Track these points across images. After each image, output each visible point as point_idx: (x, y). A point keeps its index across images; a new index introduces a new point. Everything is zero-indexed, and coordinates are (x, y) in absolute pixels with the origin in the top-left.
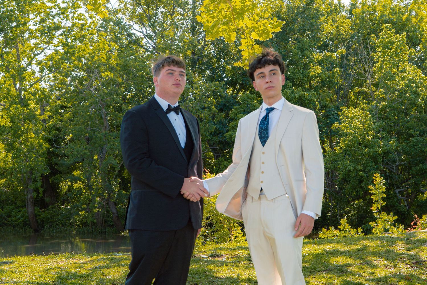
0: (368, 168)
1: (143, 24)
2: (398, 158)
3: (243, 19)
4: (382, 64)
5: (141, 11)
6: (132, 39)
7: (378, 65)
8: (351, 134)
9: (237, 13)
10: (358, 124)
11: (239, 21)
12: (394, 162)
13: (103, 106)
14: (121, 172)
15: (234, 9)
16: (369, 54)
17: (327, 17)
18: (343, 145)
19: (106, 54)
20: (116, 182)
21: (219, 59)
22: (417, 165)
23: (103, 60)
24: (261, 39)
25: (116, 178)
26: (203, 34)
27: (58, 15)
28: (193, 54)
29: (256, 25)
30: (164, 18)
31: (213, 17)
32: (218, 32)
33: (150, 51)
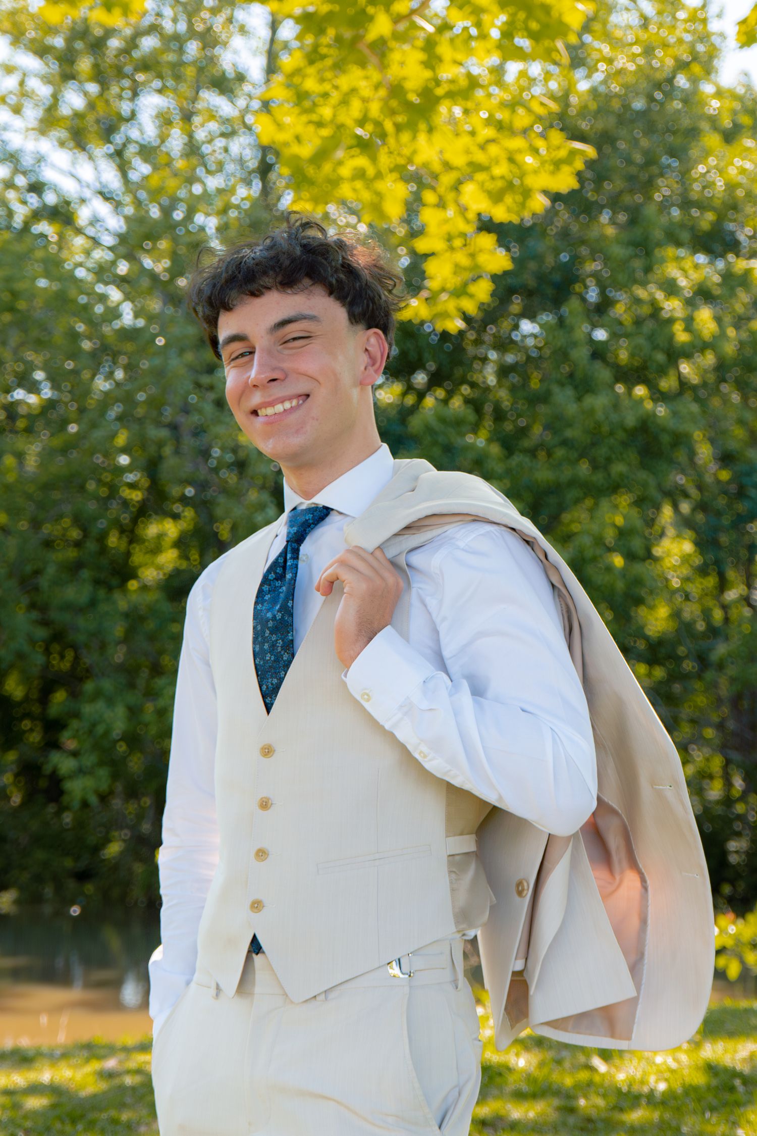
3: (431, 130)
6: (45, 204)
9: (409, 106)
11: (414, 138)
15: (396, 90)
24: (500, 214)
29: (480, 157)
30: (160, 129)
31: (320, 124)
32: (335, 182)
33: (109, 249)
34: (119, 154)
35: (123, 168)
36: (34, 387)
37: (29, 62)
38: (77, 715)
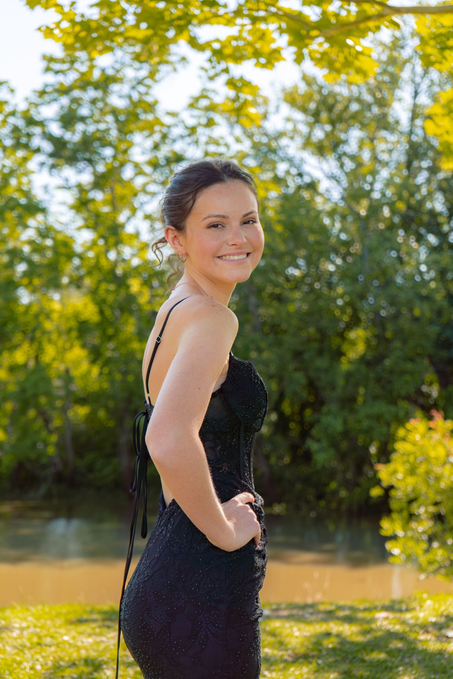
5: (322, 135)
6: (304, 182)
14: (279, 402)
27: (182, 137)
28: (409, 207)
30: (360, 148)
34: (339, 158)
35: (342, 166)
36: (297, 267)
37: (299, 116)
38: (318, 421)
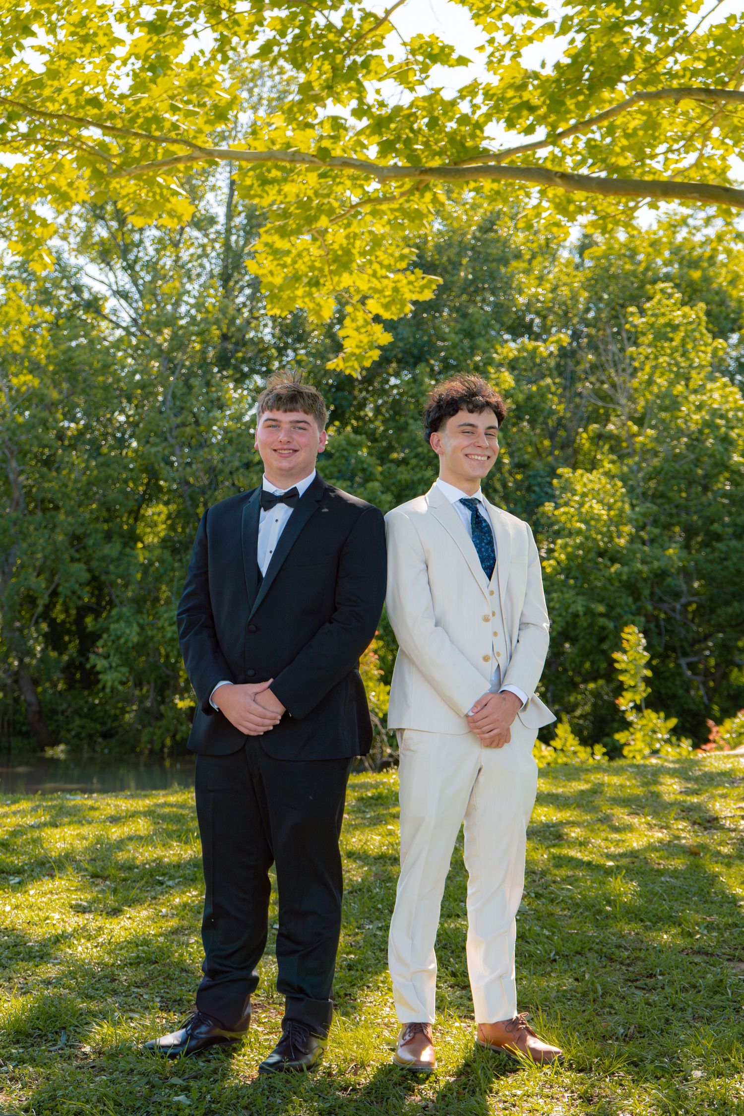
0: (619, 610)
1: (108, 264)
2: (684, 587)
3: (350, 272)
4: (651, 375)
5: (105, 234)
6: (82, 299)
7: (643, 376)
8: (579, 532)
10: (598, 509)
11: (340, 276)
12: (677, 595)
13: (12, 453)
14: (49, 608)
16: (622, 350)
17: (530, 262)
18: (563, 557)
19: (23, 334)
20: (37, 630)
21: (281, 351)
22: (728, 603)
23: (16, 348)
24: (388, 315)
25: (37, 623)
26: (248, 291)
28: (225, 337)
30: (157, 251)
31: (285, 266)
33: (125, 329)
35: (133, 276)
36: (73, 419)
